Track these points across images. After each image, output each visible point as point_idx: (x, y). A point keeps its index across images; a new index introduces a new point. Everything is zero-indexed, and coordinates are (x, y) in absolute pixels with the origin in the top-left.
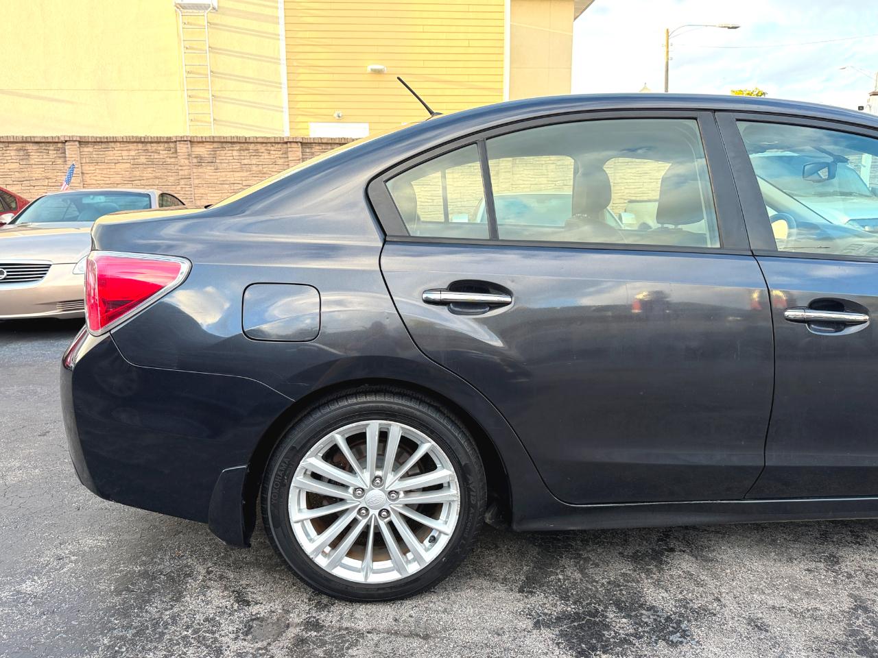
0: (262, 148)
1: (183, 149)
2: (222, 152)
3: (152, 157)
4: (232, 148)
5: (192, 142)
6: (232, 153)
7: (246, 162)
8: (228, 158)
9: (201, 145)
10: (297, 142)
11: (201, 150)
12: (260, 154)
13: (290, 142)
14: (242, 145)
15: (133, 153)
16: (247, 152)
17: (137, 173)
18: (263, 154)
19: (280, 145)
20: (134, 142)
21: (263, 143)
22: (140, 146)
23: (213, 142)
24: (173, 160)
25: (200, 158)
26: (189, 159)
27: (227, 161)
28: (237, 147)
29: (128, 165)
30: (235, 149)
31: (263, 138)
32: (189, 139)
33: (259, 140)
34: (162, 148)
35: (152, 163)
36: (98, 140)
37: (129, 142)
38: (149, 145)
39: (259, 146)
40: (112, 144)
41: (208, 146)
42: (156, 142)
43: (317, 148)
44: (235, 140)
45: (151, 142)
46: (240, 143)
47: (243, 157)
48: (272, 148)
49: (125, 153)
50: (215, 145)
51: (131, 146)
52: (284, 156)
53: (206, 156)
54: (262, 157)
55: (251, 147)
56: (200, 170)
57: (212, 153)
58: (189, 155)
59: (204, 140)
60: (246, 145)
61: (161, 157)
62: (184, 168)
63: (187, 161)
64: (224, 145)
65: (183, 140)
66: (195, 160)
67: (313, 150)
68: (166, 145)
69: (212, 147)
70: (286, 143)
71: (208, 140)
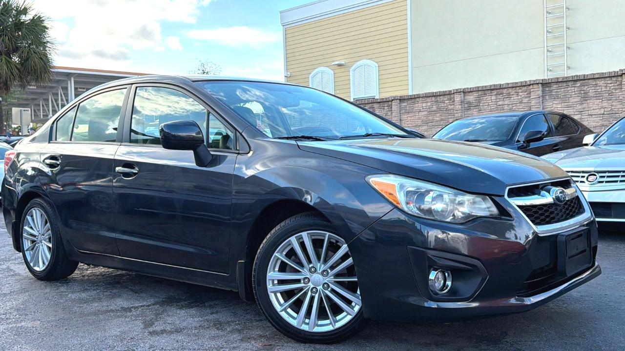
0: (512, 91)
1: (458, 98)
2: (484, 98)
3: (440, 106)
4: (491, 94)
5: (465, 92)
6: (491, 98)
7: (500, 103)
8: (488, 101)
9: (470, 94)
10: (538, 84)
11: (471, 98)
12: (511, 96)
13: (532, 84)
14: (498, 91)
15: (429, 104)
16: (502, 95)
17: (431, 118)
18: (513, 96)
19: (526, 87)
20: (429, 97)
21: (513, 87)
22: (433, 98)
23: (479, 91)
24: (452, 107)
25: (469, 103)
26: (462, 105)
27: (487, 104)
28: (495, 92)
29: (426, 113)
30: (493, 94)
31: (512, 83)
32: (462, 90)
33: (510, 86)
34: (446, 99)
35: (439, 109)
36: (410, 97)
37: (427, 97)
38: (438, 97)
39: (510, 90)
40: (417, 99)
41: (475, 94)
42: (443, 95)
43: (555, 86)
44: (493, 88)
45: (440, 96)
46: (497, 89)
47: (498, 100)
48: (520, 91)
49: (424, 105)
50: (480, 93)
51: (429, 100)
52: (528, 96)
53: (474, 101)
54: (513, 98)
55: (505, 91)
56: (469, 112)
57: (478, 99)
58: (461, 102)
59: (472, 90)
60: (501, 90)
61: (445, 105)
62: (458, 112)
63: (460, 107)
64: (486, 92)
65: (458, 92)
66: (466, 106)
67: (552, 88)
68: (449, 97)
69: (477, 94)
70: (530, 85)
71: (475, 90)
